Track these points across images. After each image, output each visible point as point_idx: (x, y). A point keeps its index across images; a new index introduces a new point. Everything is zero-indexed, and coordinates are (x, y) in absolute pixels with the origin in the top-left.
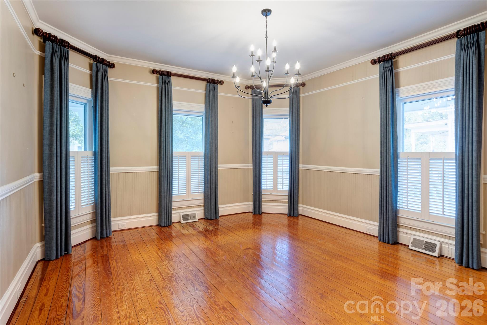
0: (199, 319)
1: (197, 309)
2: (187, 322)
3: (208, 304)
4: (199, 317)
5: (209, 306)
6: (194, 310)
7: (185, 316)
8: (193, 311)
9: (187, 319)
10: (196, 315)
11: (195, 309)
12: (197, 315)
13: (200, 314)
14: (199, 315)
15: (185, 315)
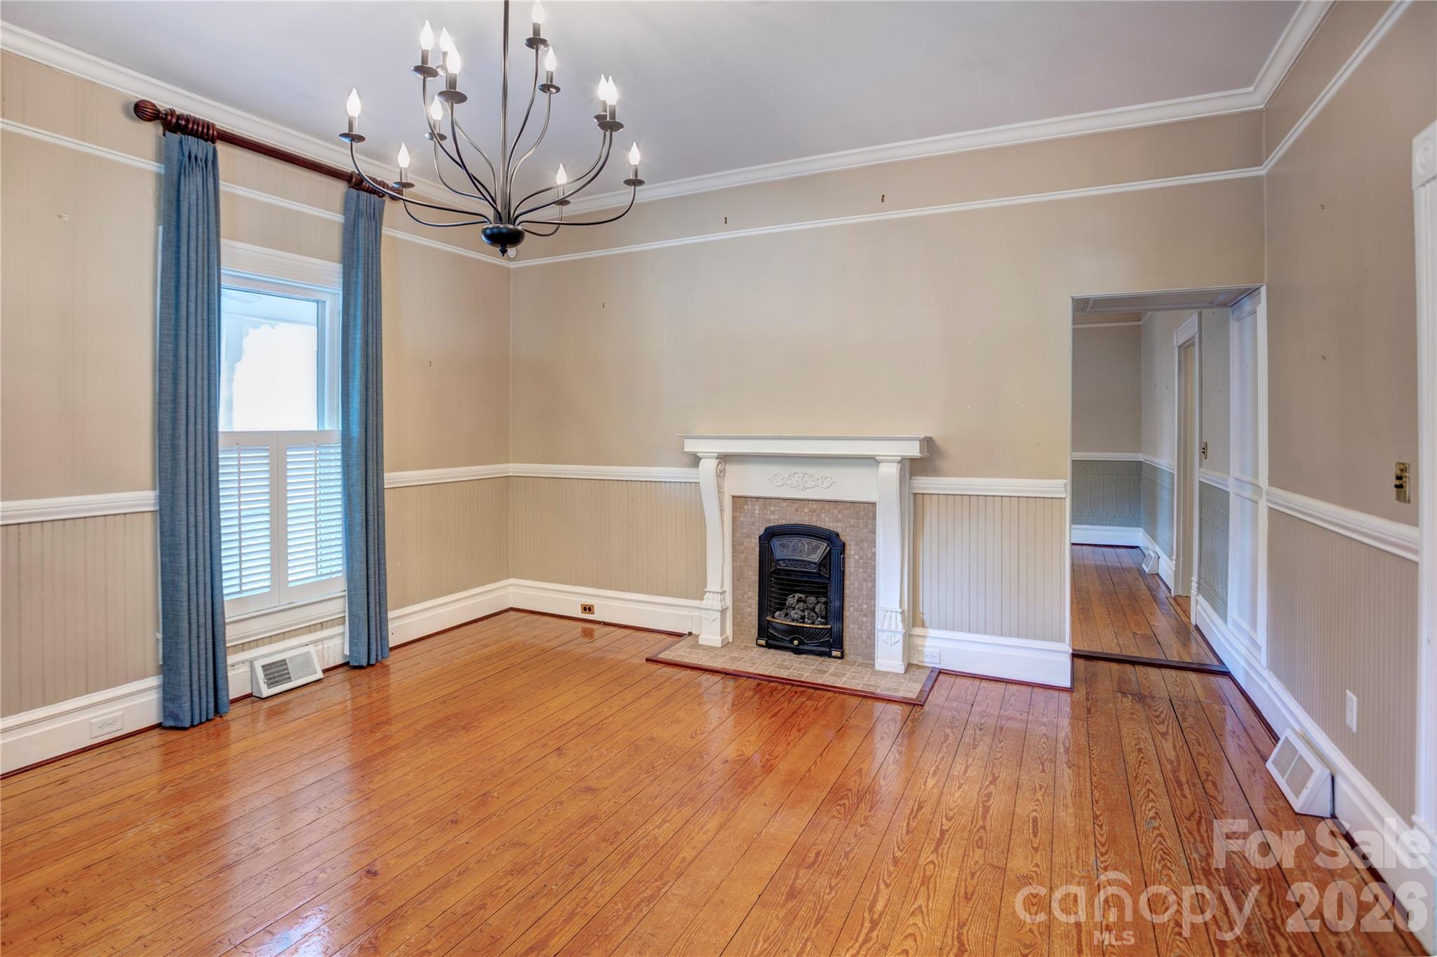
0: (876, 916)
1: (853, 941)
2: (910, 931)
3: (811, 933)
4: (872, 921)
5: (816, 925)
6: (861, 947)
7: (904, 948)
8: (868, 945)
9: (906, 937)
10: (871, 930)
11: (857, 945)
12: (871, 927)
13: (862, 925)
14: (867, 924)
15: (899, 951)
